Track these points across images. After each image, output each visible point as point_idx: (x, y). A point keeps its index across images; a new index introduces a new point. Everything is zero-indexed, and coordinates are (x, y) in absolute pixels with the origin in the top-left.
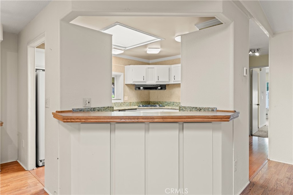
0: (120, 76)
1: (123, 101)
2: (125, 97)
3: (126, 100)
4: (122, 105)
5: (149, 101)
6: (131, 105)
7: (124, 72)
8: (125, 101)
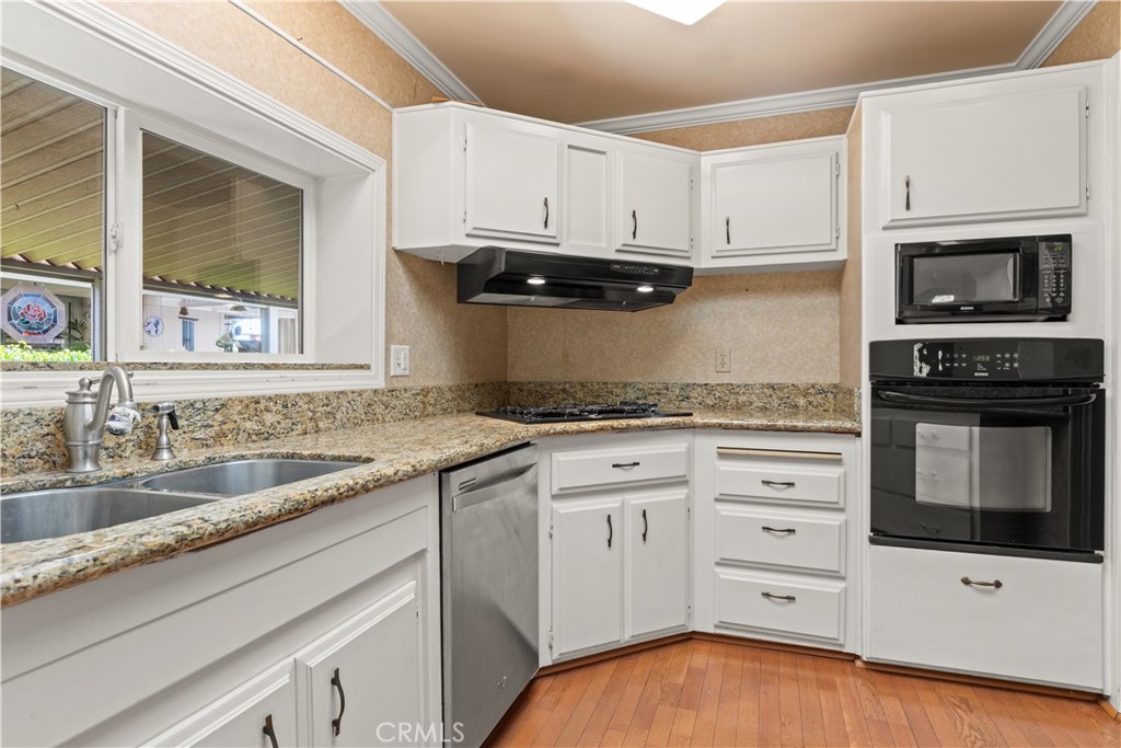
0: (361, 174)
1: (380, 384)
2: (393, 347)
3: (399, 372)
4: (379, 409)
5: (505, 382)
6: (430, 409)
7: (388, 157)
8: (399, 385)
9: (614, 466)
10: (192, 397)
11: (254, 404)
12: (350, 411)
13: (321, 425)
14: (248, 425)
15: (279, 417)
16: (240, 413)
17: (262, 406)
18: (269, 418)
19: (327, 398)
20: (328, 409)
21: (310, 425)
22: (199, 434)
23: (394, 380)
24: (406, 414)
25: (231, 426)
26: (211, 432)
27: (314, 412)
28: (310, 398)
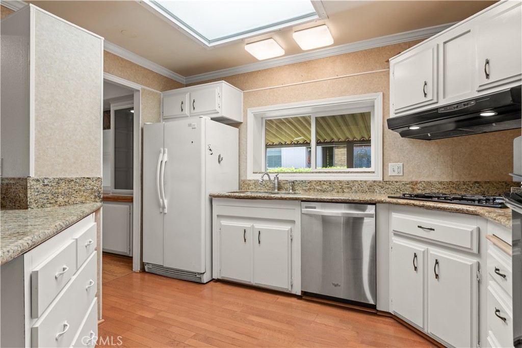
1: (379, 179)
2: (390, 164)
3: (395, 174)
6: (419, 192)
9: (419, 227)
10: (303, 179)
11: (319, 183)
12: (360, 187)
13: (345, 190)
14: (318, 187)
15: (328, 186)
16: (315, 184)
17: (322, 183)
18: (324, 187)
19: (348, 183)
20: (349, 186)
21: (340, 190)
22: (304, 188)
23: (391, 177)
24: (397, 192)
25: (313, 187)
26: (307, 188)
27: (342, 186)
28: (340, 182)
